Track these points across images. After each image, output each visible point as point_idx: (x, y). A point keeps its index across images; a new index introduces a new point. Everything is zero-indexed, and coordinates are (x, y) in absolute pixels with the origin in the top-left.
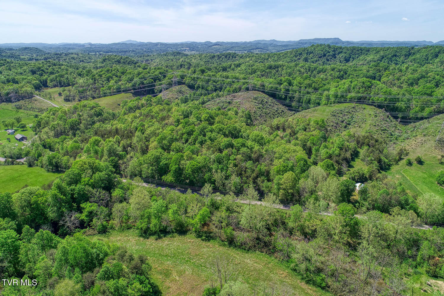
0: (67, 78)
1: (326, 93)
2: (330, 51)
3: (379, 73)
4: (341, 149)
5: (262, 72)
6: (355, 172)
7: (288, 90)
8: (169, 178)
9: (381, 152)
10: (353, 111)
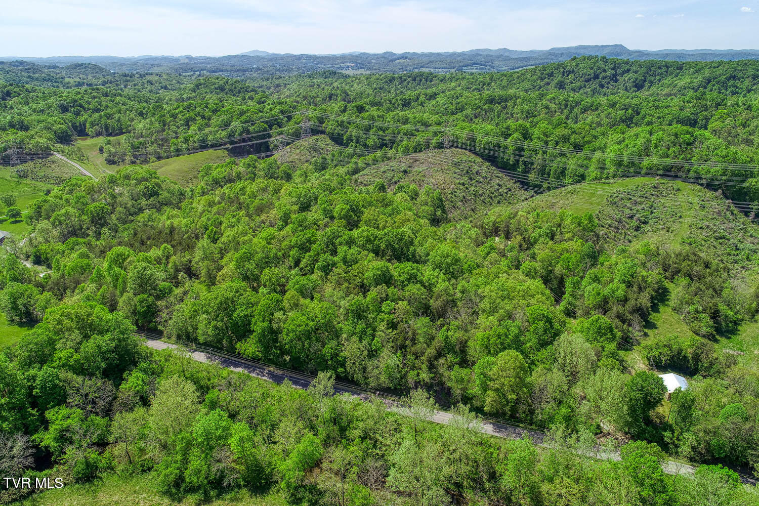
0: (119, 121)
1: (598, 155)
2: (606, 68)
3: (704, 113)
4: (629, 285)
5: (476, 109)
6: (660, 344)
7: (520, 149)
8: (249, 347)
9: (718, 292)
10: (653, 195)
